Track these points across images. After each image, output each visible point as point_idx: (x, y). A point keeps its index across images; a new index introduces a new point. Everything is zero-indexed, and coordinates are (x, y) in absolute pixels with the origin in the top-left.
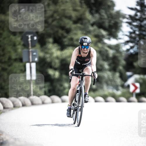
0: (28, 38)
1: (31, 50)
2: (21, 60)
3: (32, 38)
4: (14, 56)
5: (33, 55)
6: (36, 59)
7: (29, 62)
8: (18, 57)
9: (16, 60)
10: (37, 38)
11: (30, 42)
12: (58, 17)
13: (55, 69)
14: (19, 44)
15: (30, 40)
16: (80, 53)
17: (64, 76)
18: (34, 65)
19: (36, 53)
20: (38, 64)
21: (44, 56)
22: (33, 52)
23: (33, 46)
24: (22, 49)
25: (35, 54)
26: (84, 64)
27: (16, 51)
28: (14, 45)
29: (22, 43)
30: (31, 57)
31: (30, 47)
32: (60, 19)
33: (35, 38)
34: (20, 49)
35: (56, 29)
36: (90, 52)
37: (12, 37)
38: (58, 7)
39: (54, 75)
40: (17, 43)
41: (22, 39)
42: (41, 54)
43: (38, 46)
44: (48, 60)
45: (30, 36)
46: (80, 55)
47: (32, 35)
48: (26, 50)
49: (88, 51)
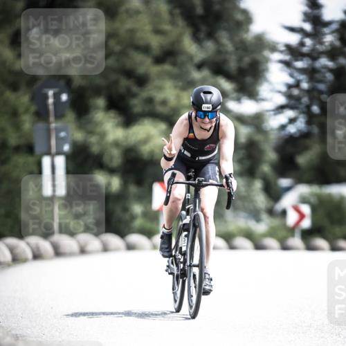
0: (46, 97)
1: (53, 125)
2: (30, 149)
3: (57, 96)
4: (13, 140)
5: (58, 138)
6: (66, 148)
7: (48, 153)
8: (22, 142)
9: (17, 149)
10: (69, 96)
11: (51, 108)
12: (117, 48)
13: (112, 171)
14: (27, 111)
15: (51, 101)
16: (191, 128)
17: (133, 189)
18: (60, 161)
19: (66, 132)
20: (70, 158)
21: (85, 141)
22: (58, 130)
23: (59, 116)
24: (34, 123)
25: (63, 134)
26: (201, 158)
27: (17, 127)
28: (15, 114)
29: (33, 108)
30: (53, 142)
31: (52, 119)
32: (123, 53)
33: (64, 97)
34: (27, 122)
35: (113, 77)
36: (217, 127)
37: (10, 95)
38: (117, 24)
39: (109, 184)
40: (21, 110)
41: (33, 99)
42: (79, 136)
43: (70, 116)
44: (95, 149)
45: (51, 93)
46: (191, 134)
47: (56, 90)
48: (41, 125)
49: (214, 124)
